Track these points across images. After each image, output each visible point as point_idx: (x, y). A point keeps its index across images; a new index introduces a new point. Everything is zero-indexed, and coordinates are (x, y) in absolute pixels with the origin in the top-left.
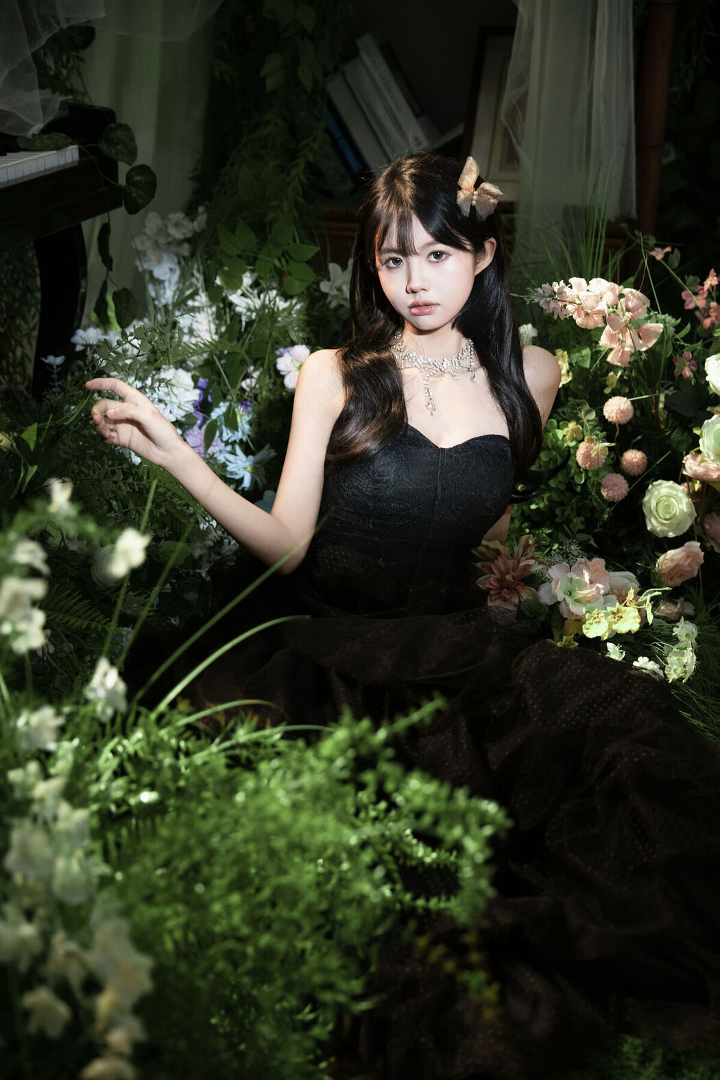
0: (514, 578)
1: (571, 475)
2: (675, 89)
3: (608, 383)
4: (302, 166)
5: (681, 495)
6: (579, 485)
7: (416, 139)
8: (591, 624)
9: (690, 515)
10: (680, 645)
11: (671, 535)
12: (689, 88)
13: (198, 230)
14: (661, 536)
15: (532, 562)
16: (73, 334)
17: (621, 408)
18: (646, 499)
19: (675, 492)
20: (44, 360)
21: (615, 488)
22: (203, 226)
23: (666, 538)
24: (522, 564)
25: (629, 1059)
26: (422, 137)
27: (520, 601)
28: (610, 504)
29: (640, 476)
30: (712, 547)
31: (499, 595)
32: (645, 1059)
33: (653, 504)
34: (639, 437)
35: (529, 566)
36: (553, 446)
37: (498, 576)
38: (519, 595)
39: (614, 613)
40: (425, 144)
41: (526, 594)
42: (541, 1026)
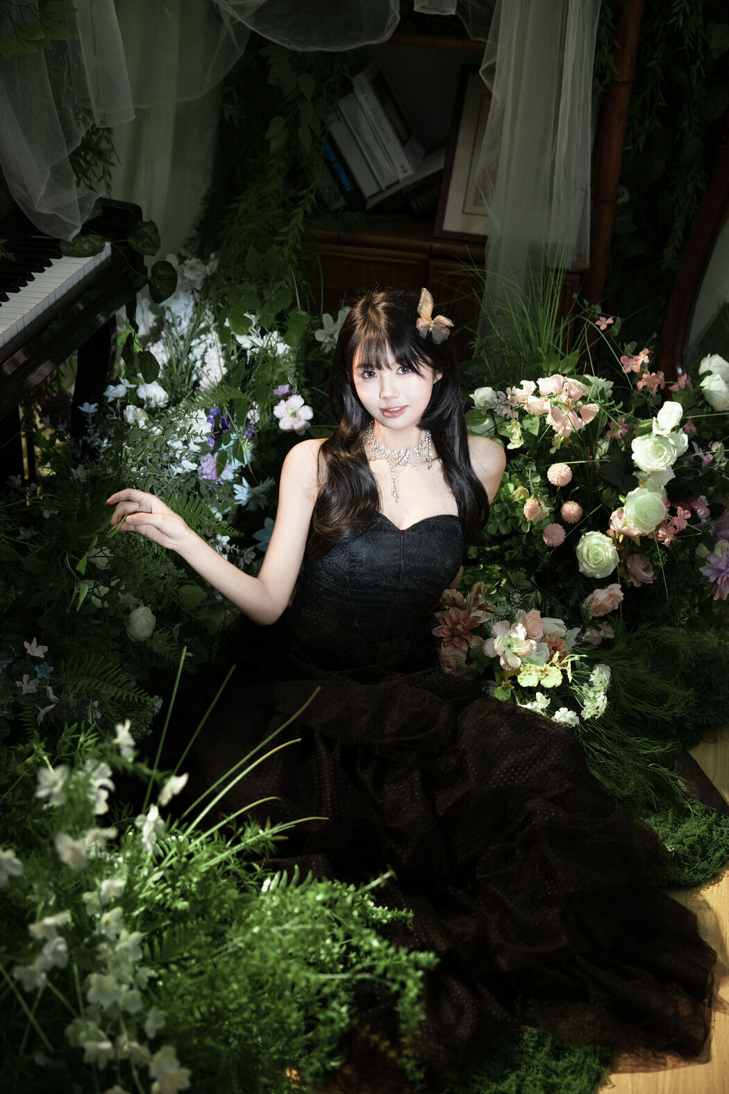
0: (464, 628)
1: (519, 525)
2: (630, 147)
3: (553, 443)
4: (301, 217)
5: (608, 545)
6: (525, 534)
7: (402, 167)
8: (525, 675)
9: (615, 561)
10: (595, 689)
11: (598, 576)
12: (641, 147)
13: (209, 273)
14: (590, 576)
15: (480, 613)
16: (105, 388)
17: (562, 475)
18: (579, 546)
19: (603, 543)
20: (80, 408)
21: (555, 536)
22: (214, 270)
23: (594, 578)
24: (472, 615)
25: (527, 1046)
26: (407, 165)
27: (469, 649)
28: (550, 548)
29: (576, 524)
30: (632, 583)
31: (451, 642)
32: (539, 1045)
33: (585, 551)
34: (577, 488)
35: (478, 618)
36: (505, 501)
37: (450, 626)
38: (468, 643)
39: (542, 671)
40: (410, 172)
41: (474, 642)
42: (464, 1031)
